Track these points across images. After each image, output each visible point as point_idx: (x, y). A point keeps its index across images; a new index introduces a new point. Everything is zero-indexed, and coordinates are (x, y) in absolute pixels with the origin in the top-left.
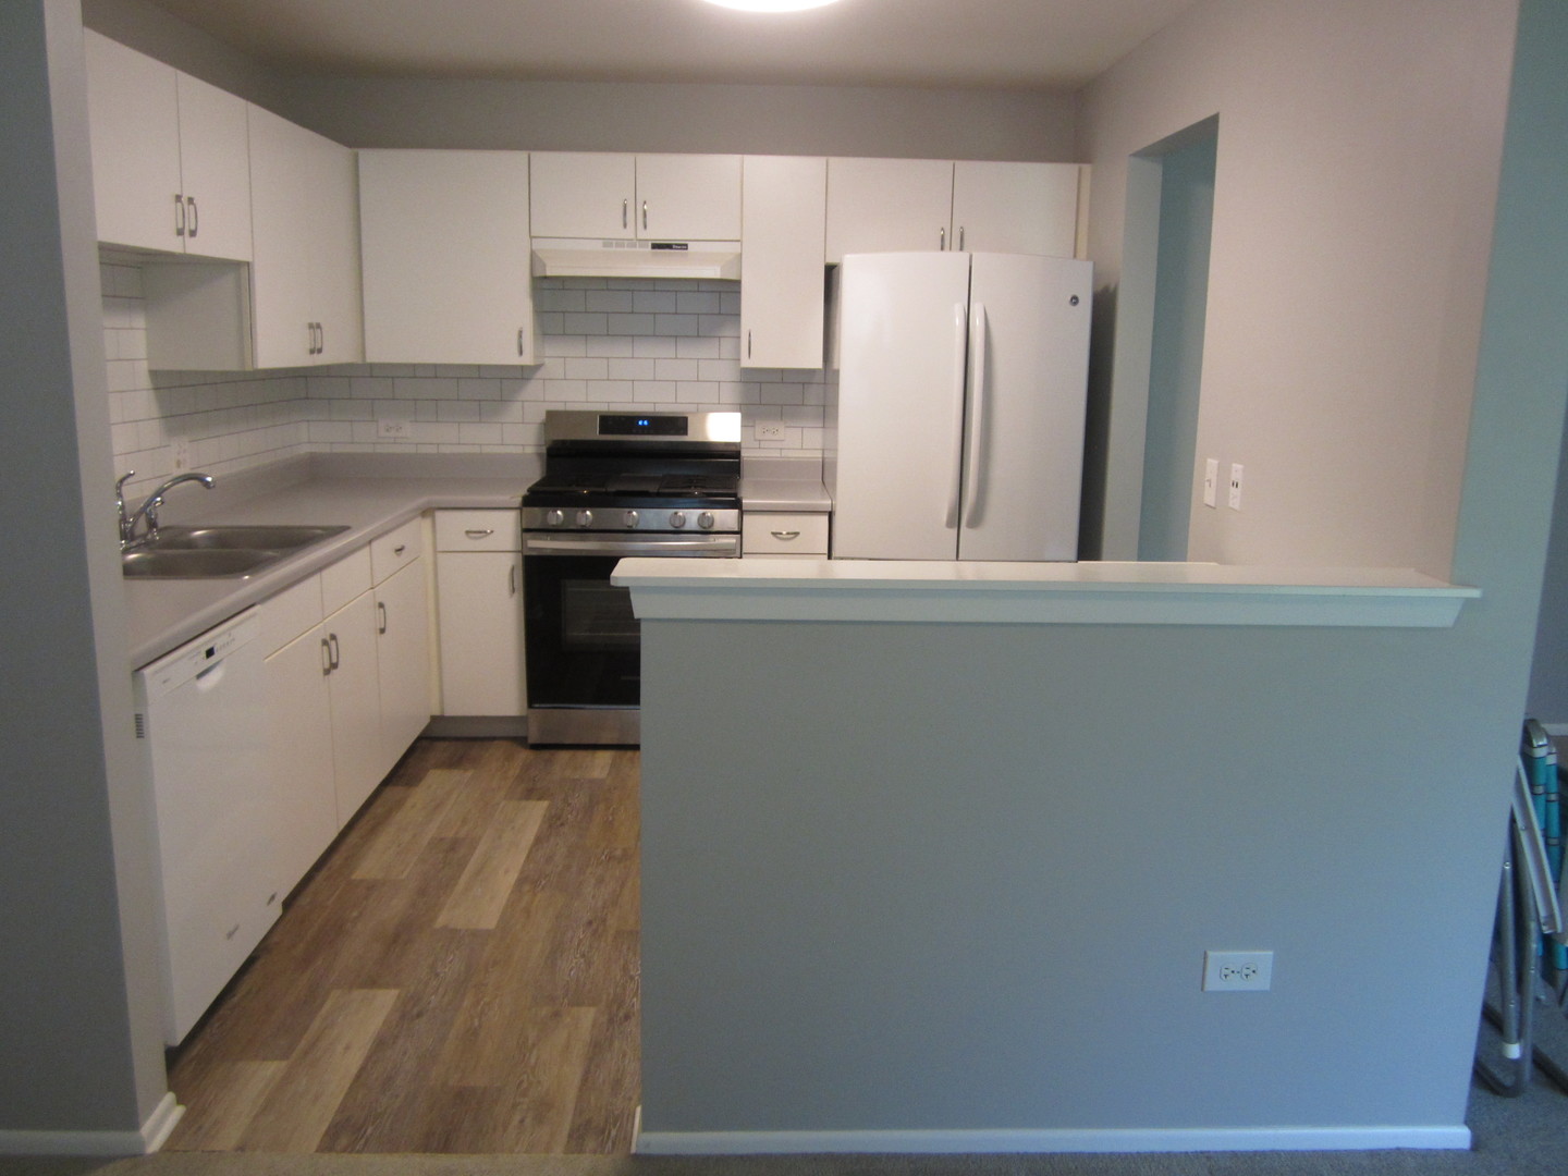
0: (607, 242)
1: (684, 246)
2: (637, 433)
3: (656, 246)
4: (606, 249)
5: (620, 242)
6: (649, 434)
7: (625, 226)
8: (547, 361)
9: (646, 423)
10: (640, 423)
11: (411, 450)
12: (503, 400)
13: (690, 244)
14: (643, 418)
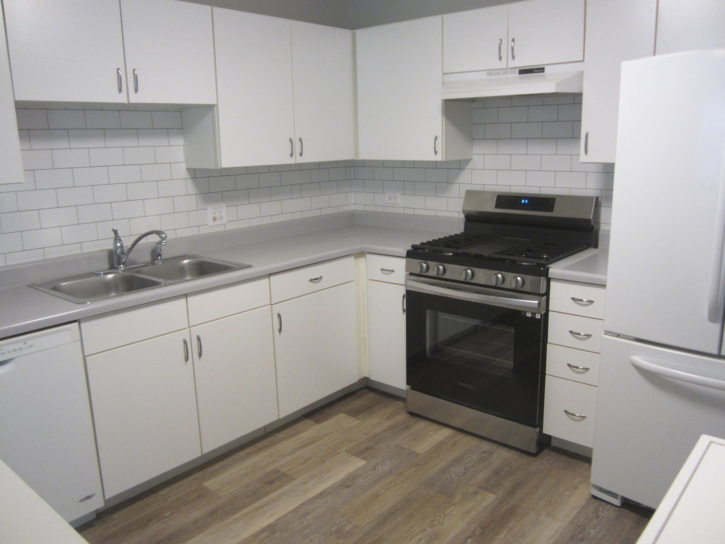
0: (490, 72)
1: (541, 70)
2: (520, 209)
3: (523, 72)
4: (489, 77)
5: (498, 71)
6: (527, 209)
7: (500, 59)
8: (474, 157)
9: (526, 201)
10: (523, 201)
11: (400, 211)
12: (449, 182)
13: (547, 68)
14: (525, 198)
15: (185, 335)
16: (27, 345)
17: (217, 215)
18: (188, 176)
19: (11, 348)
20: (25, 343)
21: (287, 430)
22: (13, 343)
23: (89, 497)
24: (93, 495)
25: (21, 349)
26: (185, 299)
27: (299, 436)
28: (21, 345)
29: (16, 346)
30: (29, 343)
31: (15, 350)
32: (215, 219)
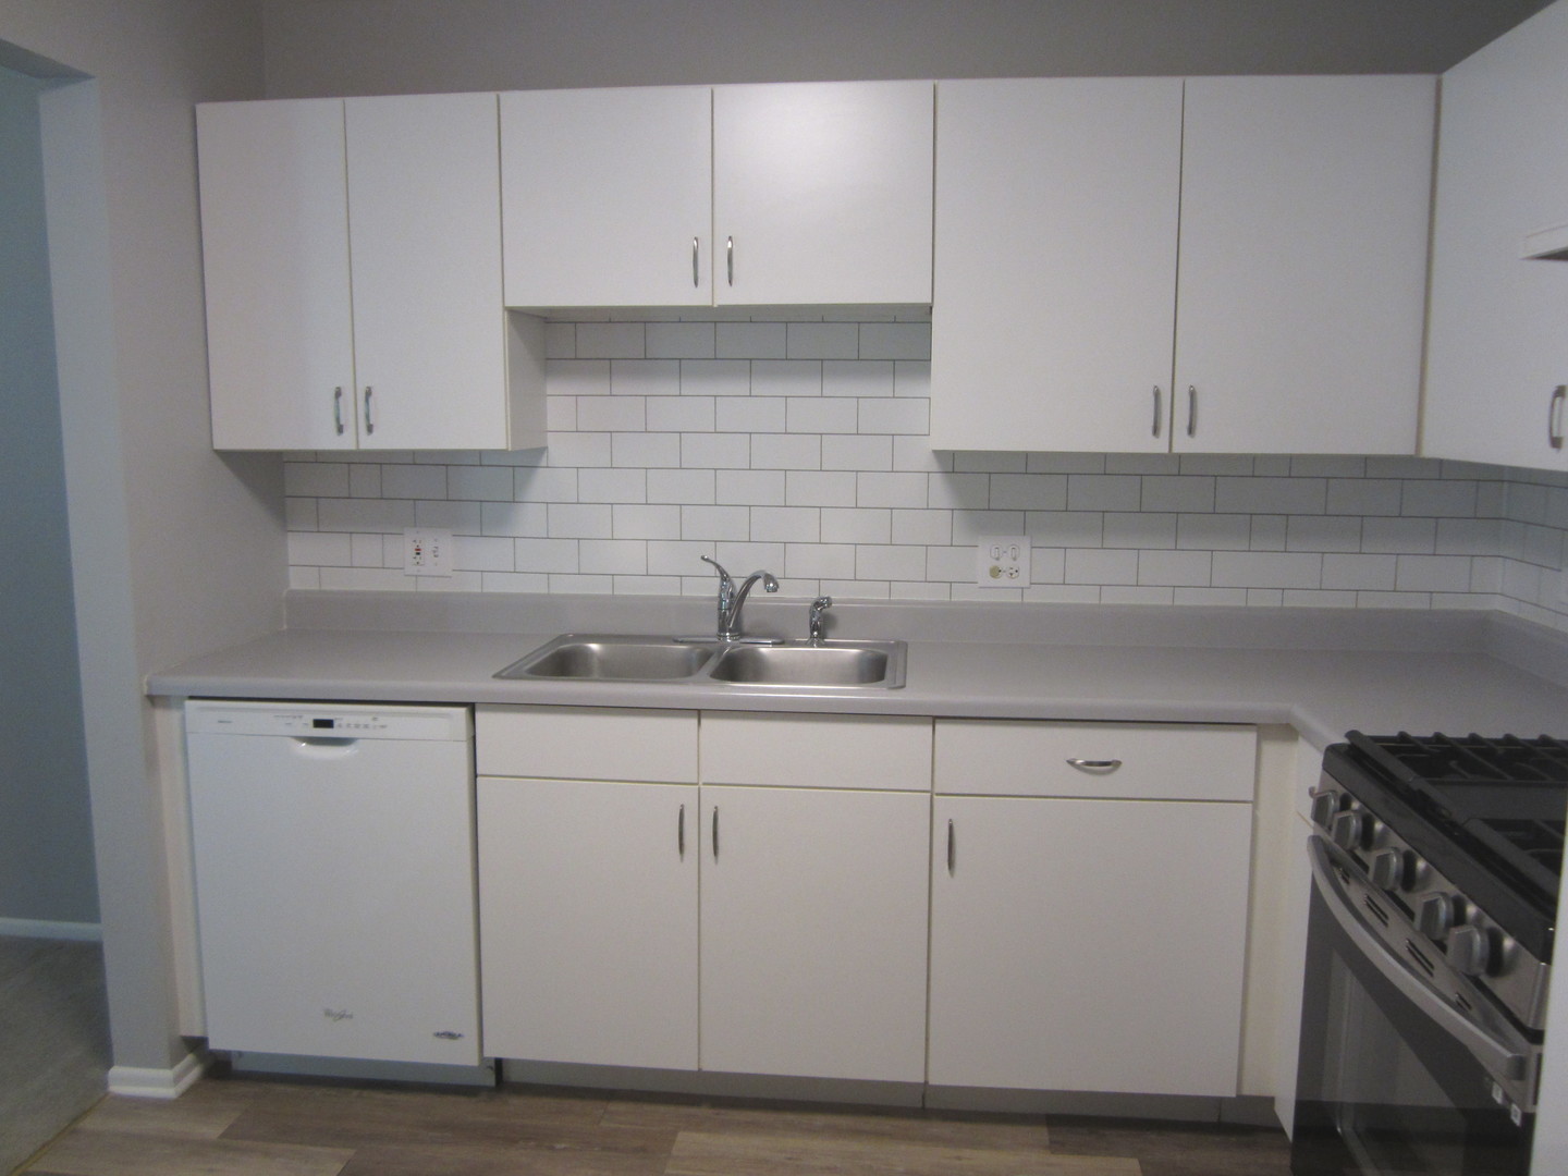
15: (687, 796)
16: (377, 723)
17: (1005, 563)
18: (935, 467)
19: (353, 719)
20: (375, 719)
21: (966, 1127)
22: (351, 713)
23: (451, 1036)
24: (460, 1035)
25: (366, 726)
26: (695, 721)
27: (967, 1153)
28: (367, 720)
29: (362, 720)
30: (382, 720)
31: (357, 726)
32: (995, 572)
